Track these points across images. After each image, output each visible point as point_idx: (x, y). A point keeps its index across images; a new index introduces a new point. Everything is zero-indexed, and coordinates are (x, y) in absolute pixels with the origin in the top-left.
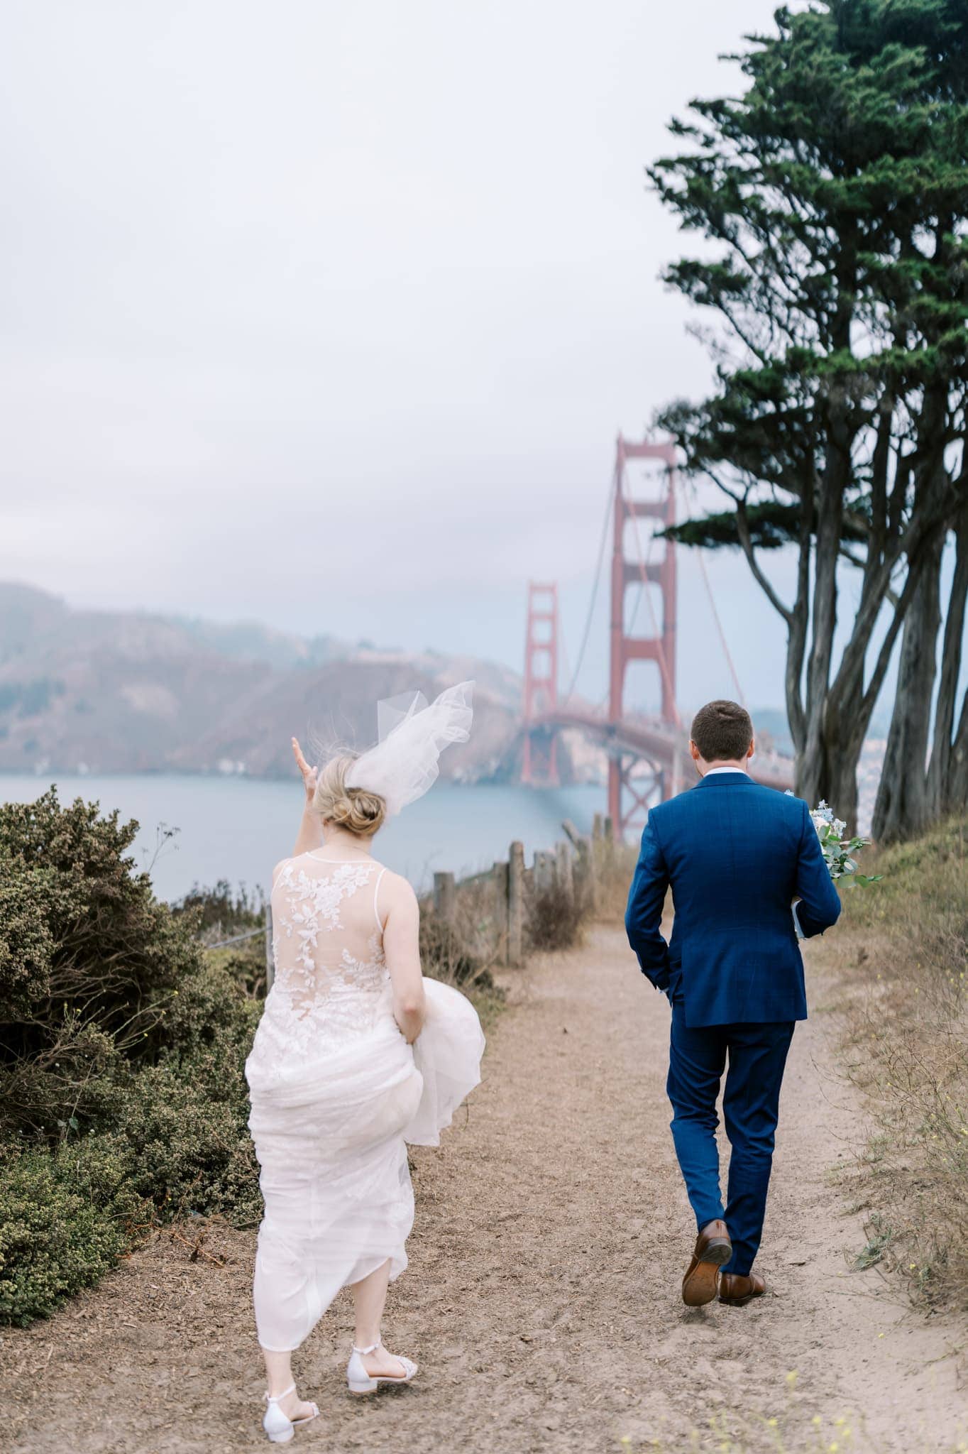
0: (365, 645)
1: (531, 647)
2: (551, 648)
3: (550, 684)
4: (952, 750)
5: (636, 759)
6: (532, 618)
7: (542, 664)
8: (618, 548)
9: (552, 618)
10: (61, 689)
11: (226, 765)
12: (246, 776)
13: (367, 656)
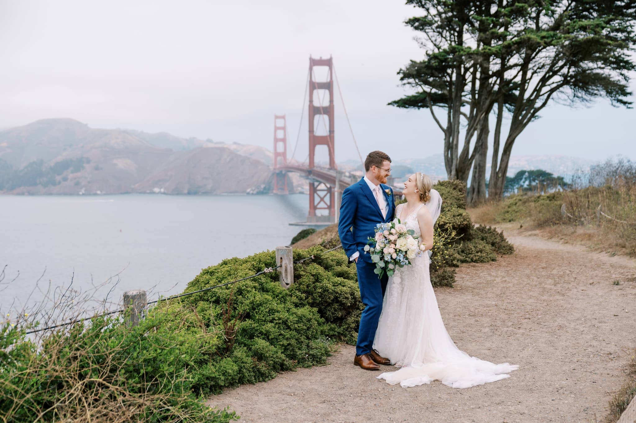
0: (210, 141)
1: (276, 140)
2: (284, 140)
3: (284, 154)
4: (497, 173)
5: (320, 183)
6: (276, 128)
7: (280, 147)
8: (311, 101)
9: (284, 128)
10: (88, 161)
11: (156, 190)
12: (164, 193)
13: (210, 145)
